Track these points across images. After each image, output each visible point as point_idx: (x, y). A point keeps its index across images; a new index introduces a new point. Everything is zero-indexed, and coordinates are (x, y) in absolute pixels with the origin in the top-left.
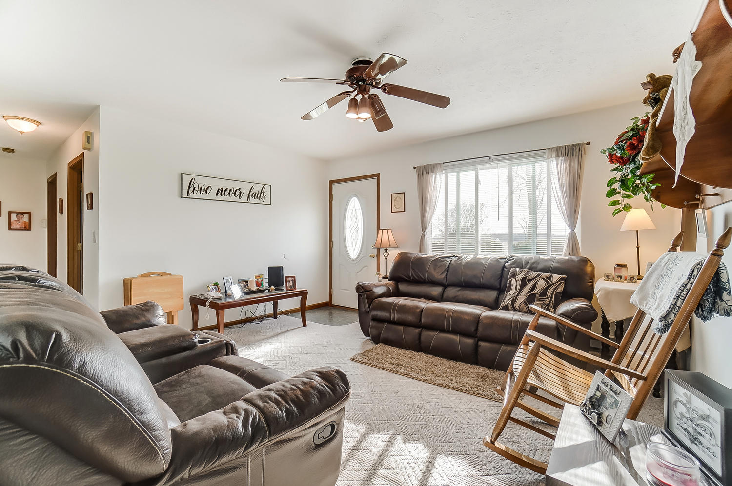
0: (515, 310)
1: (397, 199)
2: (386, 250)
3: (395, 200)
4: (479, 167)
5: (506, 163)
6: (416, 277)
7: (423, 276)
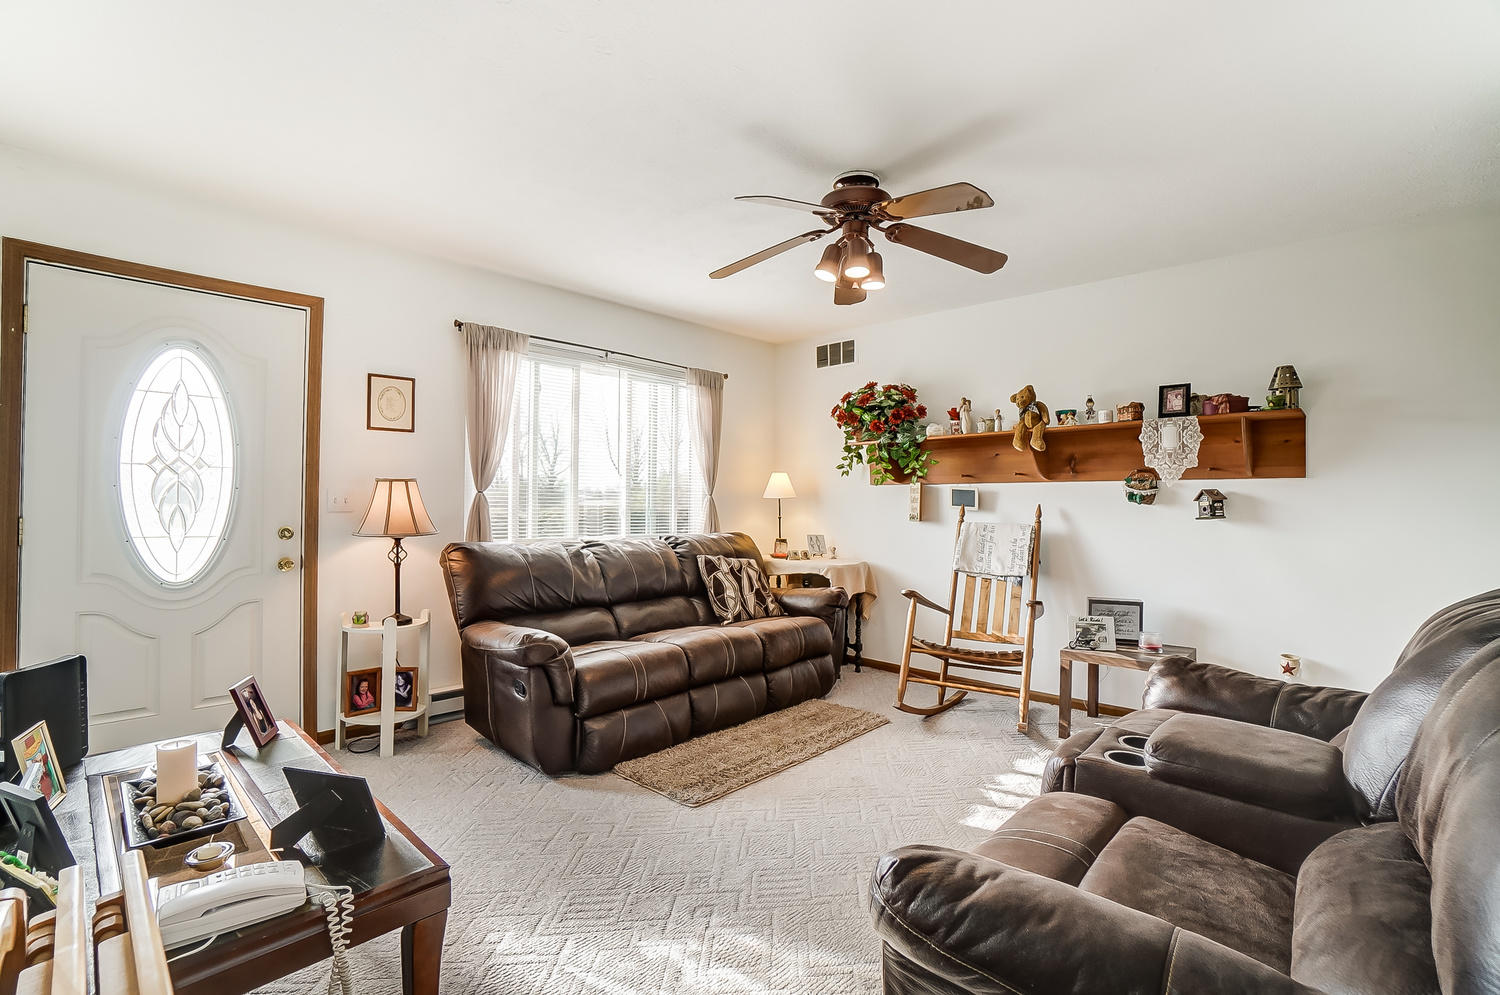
0: (751, 618)
1: (387, 395)
2: (398, 542)
3: (382, 395)
4: (583, 365)
5: (625, 372)
6: (548, 600)
7: (566, 594)
